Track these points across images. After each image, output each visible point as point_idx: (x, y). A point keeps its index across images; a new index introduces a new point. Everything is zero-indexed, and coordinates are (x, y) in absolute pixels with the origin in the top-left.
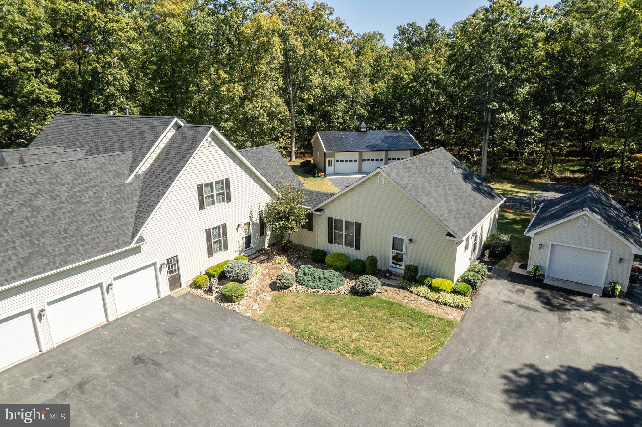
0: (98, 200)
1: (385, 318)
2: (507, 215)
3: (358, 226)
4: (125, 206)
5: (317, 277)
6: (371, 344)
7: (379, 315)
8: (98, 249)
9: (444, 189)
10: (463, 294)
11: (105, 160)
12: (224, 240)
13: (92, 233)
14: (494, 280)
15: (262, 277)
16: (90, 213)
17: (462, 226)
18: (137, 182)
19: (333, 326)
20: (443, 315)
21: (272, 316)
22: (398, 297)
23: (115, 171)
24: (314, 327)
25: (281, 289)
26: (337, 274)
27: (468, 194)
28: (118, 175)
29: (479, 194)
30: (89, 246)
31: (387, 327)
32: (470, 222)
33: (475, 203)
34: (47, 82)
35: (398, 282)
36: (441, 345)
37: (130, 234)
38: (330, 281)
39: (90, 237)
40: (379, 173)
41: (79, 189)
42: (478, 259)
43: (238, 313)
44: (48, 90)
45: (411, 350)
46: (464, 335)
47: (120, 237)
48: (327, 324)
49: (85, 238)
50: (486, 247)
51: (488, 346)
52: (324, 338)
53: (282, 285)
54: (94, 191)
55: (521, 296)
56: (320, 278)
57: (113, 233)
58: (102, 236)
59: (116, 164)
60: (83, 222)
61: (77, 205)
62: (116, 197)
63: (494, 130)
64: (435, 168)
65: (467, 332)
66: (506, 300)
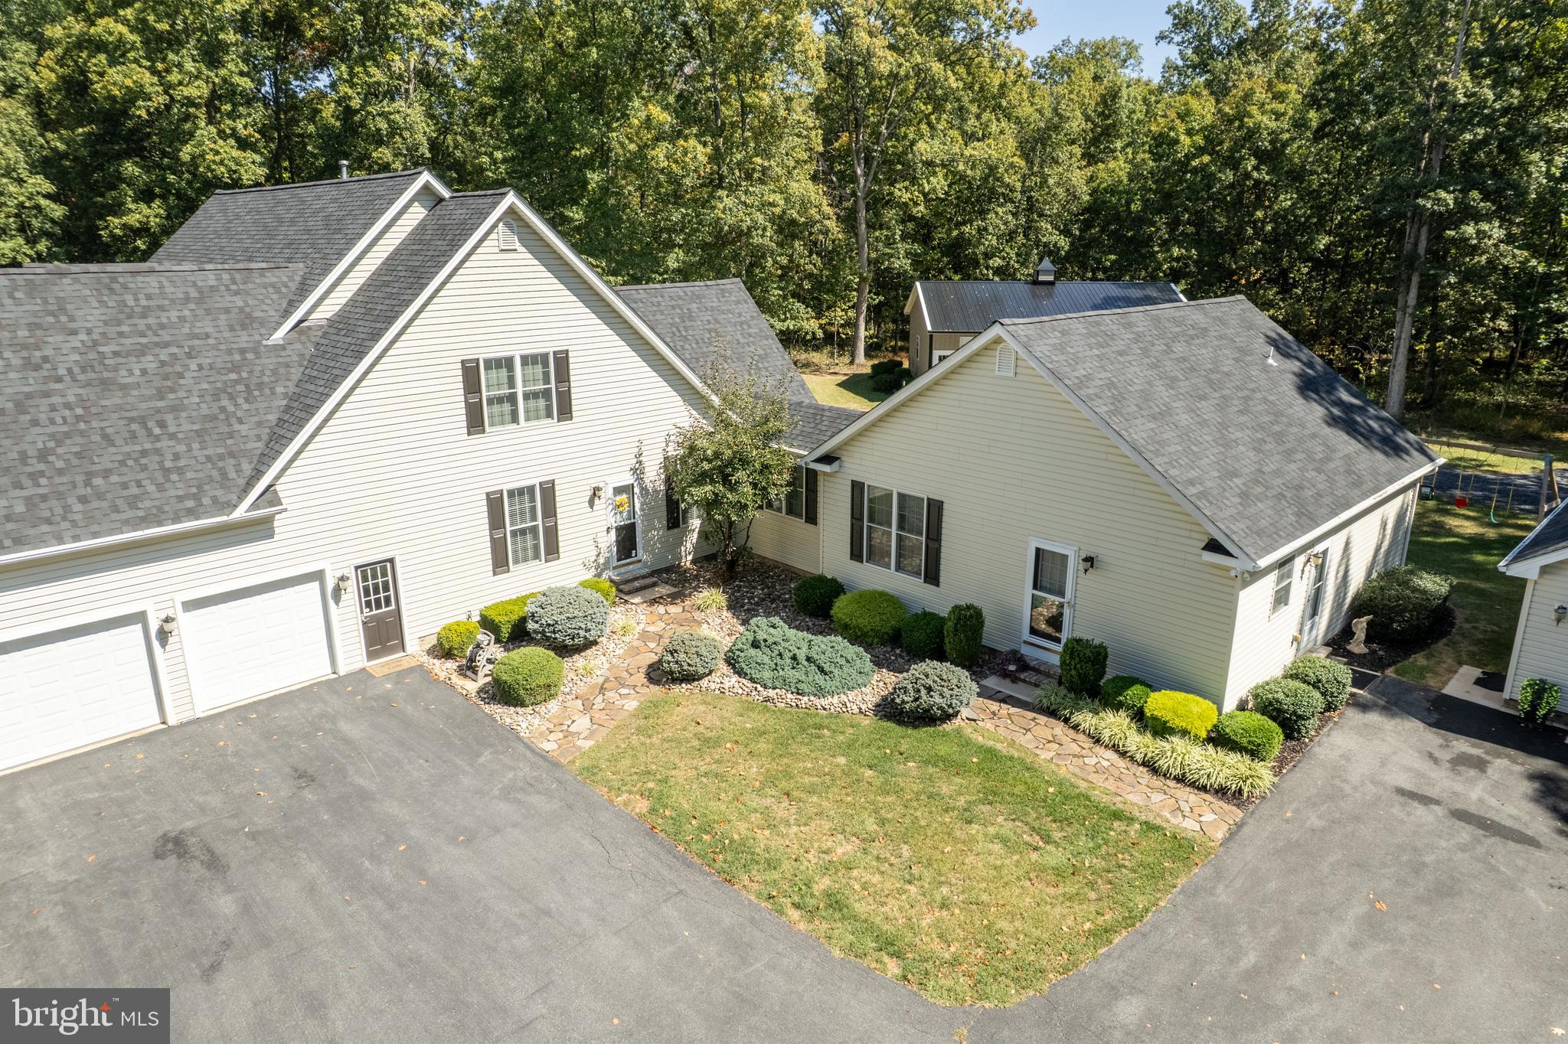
0: (169, 383)
1: (961, 802)
2: (1452, 522)
3: (936, 508)
4: (246, 406)
5: (787, 655)
6: (888, 885)
7: (945, 790)
8: (130, 514)
9: (1222, 406)
10: (1247, 751)
11: (219, 279)
12: (546, 529)
13: (124, 470)
14: (1374, 717)
15: (636, 643)
16: (134, 414)
17: (1263, 523)
18: (298, 346)
19: (782, 810)
20: (1166, 814)
21: (614, 759)
22: (1026, 740)
23: (241, 310)
24: (723, 807)
25: (674, 681)
26: (852, 650)
27: (1306, 432)
28: (246, 321)
29: (1346, 437)
30: (105, 504)
31: (958, 833)
32: (1299, 515)
33: (1328, 459)
34: (234, 134)
35: (1038, 692)
36: (1131, 920)
37: (242, 482)
38: (822, 670)
39: (114, 479)
40: (998, 340)
41: (117, 348)
42: (1327, 644)
43: (519, 739)
44: (236, 153)
45: (1017, 924)
46: (1223, 895)
47: (206, 487)
48: (768, 802)
49: (98, 481)
50: (1359, 608)
51: (1312, 947)
52: (741, 848)
53: (675, 667)
54: (162, 358)
55: (1470, 781)
56: (794, 658)
57: (189, 475)
58: (152, 479)
59: (247, 293)
60: (105, 437)
61: (98, 390)
62: (224, 378)
63: (1435, 276)
64: (1205, 346)
65: (1238, 884)
66: (1408, 786)
